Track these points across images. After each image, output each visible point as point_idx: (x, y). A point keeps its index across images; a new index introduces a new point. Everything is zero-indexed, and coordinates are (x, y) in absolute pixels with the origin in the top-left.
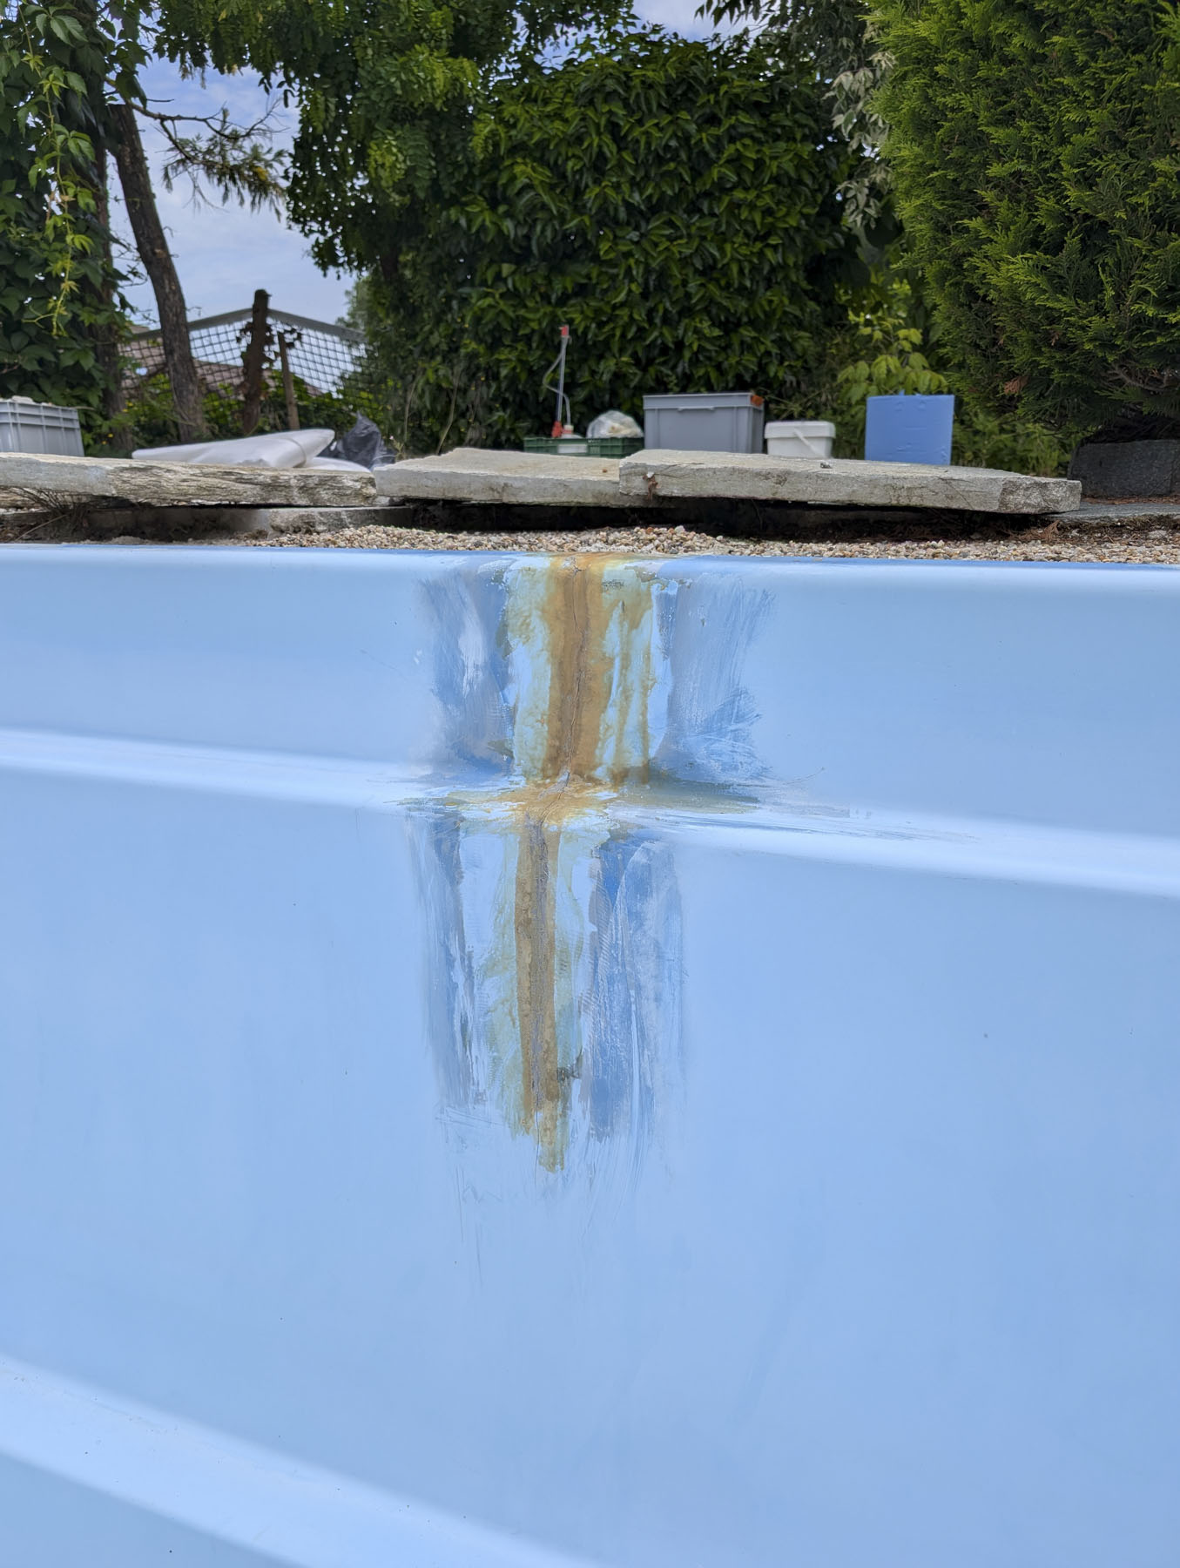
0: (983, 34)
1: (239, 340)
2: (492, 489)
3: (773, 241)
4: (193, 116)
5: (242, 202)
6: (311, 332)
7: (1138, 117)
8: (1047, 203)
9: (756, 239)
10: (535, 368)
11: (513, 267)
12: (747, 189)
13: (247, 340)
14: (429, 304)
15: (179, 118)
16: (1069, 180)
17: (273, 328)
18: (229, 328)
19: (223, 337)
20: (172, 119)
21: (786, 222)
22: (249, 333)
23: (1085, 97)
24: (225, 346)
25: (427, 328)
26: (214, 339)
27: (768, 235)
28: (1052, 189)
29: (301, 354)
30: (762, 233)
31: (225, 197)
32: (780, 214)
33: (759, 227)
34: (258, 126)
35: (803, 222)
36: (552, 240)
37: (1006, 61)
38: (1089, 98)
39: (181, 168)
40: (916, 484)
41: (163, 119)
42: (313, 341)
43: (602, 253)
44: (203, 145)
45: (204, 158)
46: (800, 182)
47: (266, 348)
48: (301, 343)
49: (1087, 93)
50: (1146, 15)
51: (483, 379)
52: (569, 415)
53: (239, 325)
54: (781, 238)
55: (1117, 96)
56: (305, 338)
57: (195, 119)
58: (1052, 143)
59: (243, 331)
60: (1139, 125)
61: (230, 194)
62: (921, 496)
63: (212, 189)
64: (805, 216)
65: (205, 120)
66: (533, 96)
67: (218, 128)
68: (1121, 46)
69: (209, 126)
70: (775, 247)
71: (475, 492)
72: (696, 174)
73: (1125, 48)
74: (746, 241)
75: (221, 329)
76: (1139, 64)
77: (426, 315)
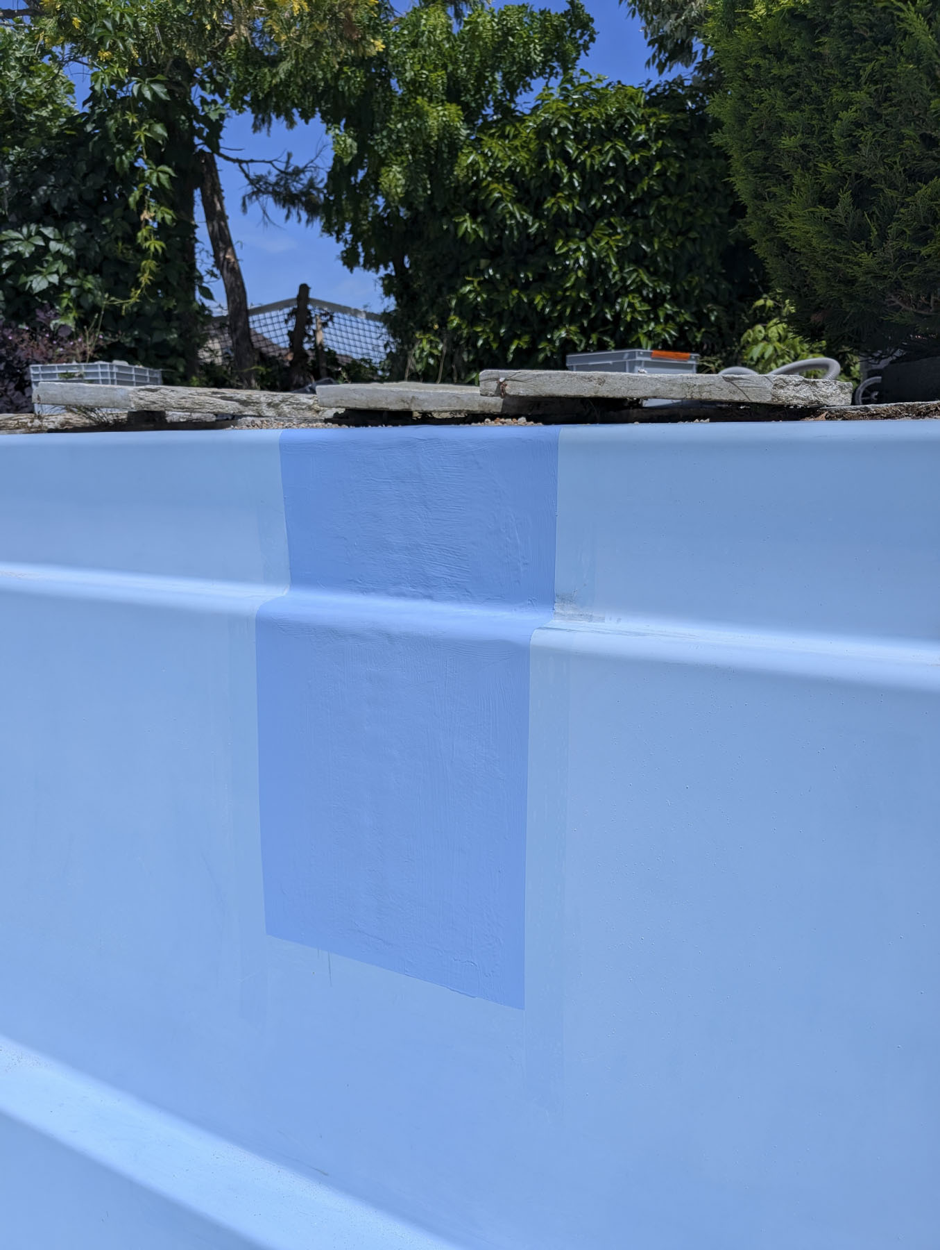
0: (776, 41)
1: (286, 321)
2: (403, 401)
3: (693, 235)
4: (262, 159)
5: (300, 220)
6: (340, 315)
7: (889, 95)
8: (826, 169)
9: (680, 233)
11: (489, 261)
12: (670, 196)
13: (292, 323)
14: (425, 291)
15: (252, 161)
16: (840, 148)
17: (312, 312)
18: (280, 313)
19: (275, 320)
20: (247, 162)
21: (702, 220)
22: (294, 317)
23: (848, 83)
24: (277, 326)
25: (424, 308)
26: (269, 321)
27: (689, 230)
28: (829, 156)
29: (332, 331)
30: (683, 230)
31: (287, 217)
32: (698, 214)
33: (680, 226)
34: (311, 165)
35: (717, 220)
36: (518, 240)
37: (792, 61)
38: (851, 83)
39: (254, 197)
40: (706, 382)
41: (240, 162)
42: (342, 321)
43: (556, 249)
44: (272, 179)
45: (273, 189)
46: (714, 189)
47: (307, 328)
48: (333, 323)
49: (849, 79)
50: (892, 14)
53: (287, 310)
54: (699, 233)
55: (872, 80)
56: (335, 320)
57: (264, 161)
58: (829, 120)
59: (290, 315)
60: (890, 101)
61: (291, 216)
62: (710, 392)
63: (277, 211)
64: (720, 216)
65: (270, 162)
66: (507, 133)
67: (283, 169)
68: (874, 42)
69: (274, 166)
70: (694, 240)
71: (391, 403)
72: (631, 186)
73: (876, 42)
74: (671, 237)
75: (274, 313)
76: (887, 53)
77: (423, 299)
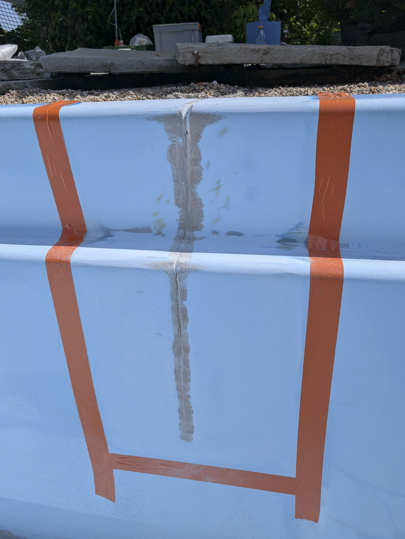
2: (105, 66)
10: (103, 15)
51: (81, 20)
52: (121, 36)
62: (337, 59)
